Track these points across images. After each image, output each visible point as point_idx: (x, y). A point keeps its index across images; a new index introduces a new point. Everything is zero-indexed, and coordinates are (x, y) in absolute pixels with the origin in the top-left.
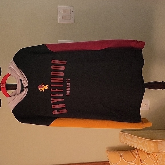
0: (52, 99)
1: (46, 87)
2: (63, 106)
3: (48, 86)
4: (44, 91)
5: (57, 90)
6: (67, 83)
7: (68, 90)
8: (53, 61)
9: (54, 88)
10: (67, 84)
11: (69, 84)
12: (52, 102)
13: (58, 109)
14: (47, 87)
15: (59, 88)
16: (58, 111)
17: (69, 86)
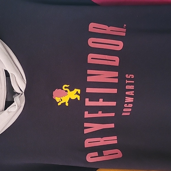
0: (86, 125)
1: (73, 95)
2: (113, 140)
3: (79, 91)
4: (67, 104)
5: (101, 103)
6: (129, 84)
7: (128, 103)
8: (93, 27)
9: (94, 97)
10: (128, 87)
11: (132, 87)
12: (86, 131)
13: (100, 150)
14: (77, 93)
15: (107, 97)
16: (101, 154)
17: (131, 93)
